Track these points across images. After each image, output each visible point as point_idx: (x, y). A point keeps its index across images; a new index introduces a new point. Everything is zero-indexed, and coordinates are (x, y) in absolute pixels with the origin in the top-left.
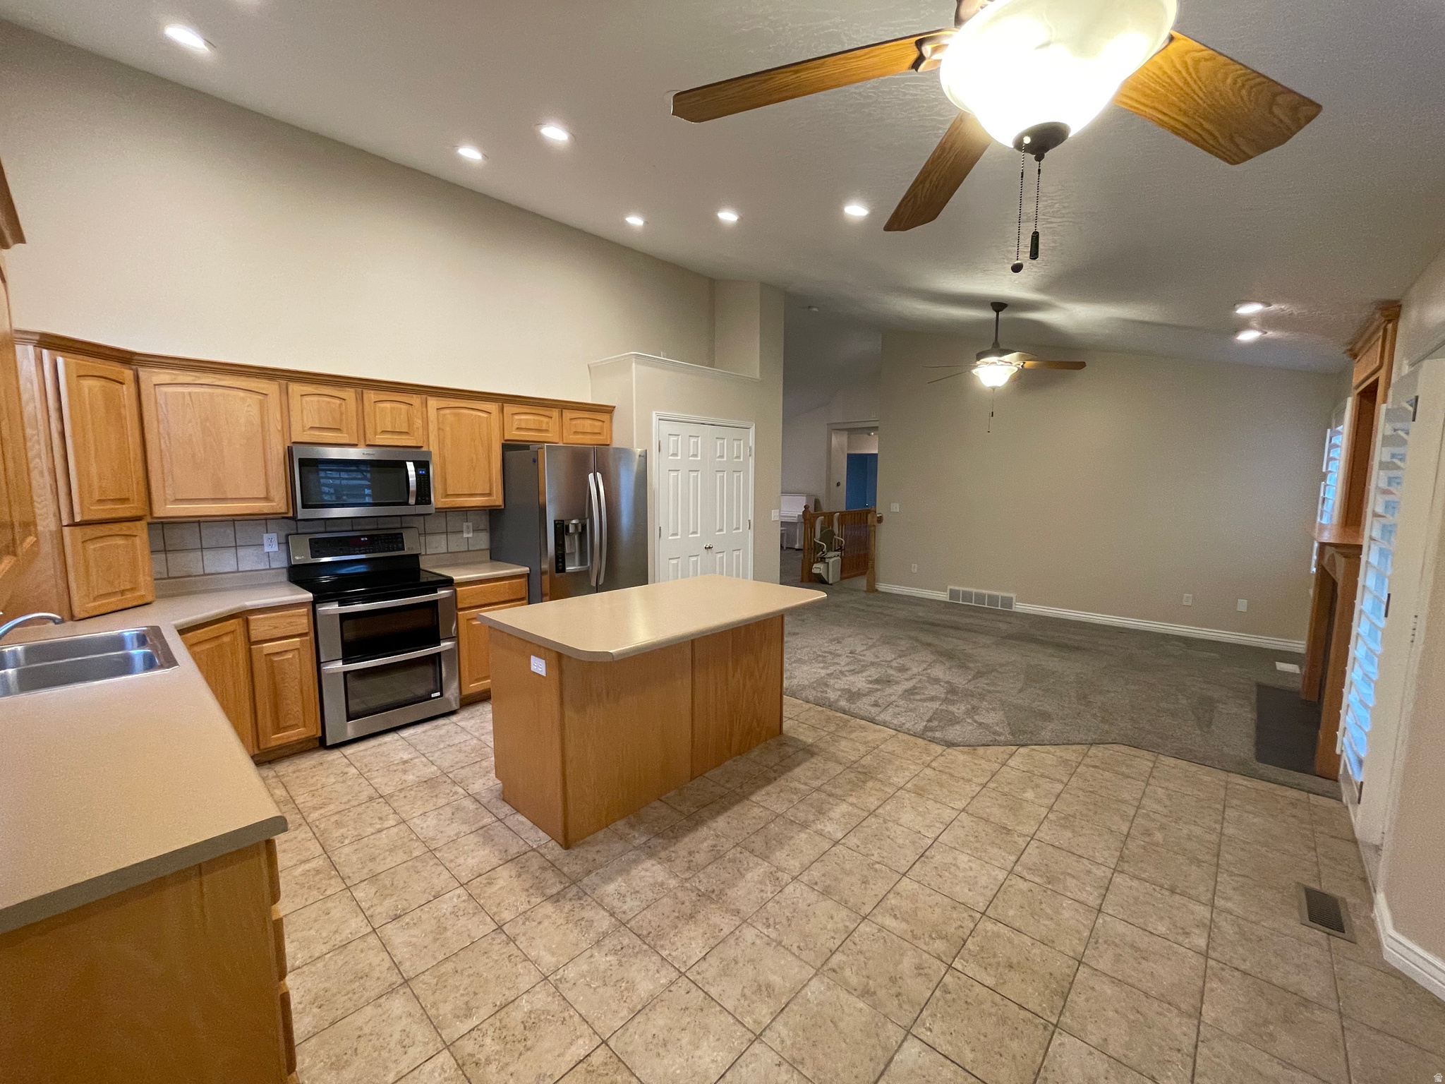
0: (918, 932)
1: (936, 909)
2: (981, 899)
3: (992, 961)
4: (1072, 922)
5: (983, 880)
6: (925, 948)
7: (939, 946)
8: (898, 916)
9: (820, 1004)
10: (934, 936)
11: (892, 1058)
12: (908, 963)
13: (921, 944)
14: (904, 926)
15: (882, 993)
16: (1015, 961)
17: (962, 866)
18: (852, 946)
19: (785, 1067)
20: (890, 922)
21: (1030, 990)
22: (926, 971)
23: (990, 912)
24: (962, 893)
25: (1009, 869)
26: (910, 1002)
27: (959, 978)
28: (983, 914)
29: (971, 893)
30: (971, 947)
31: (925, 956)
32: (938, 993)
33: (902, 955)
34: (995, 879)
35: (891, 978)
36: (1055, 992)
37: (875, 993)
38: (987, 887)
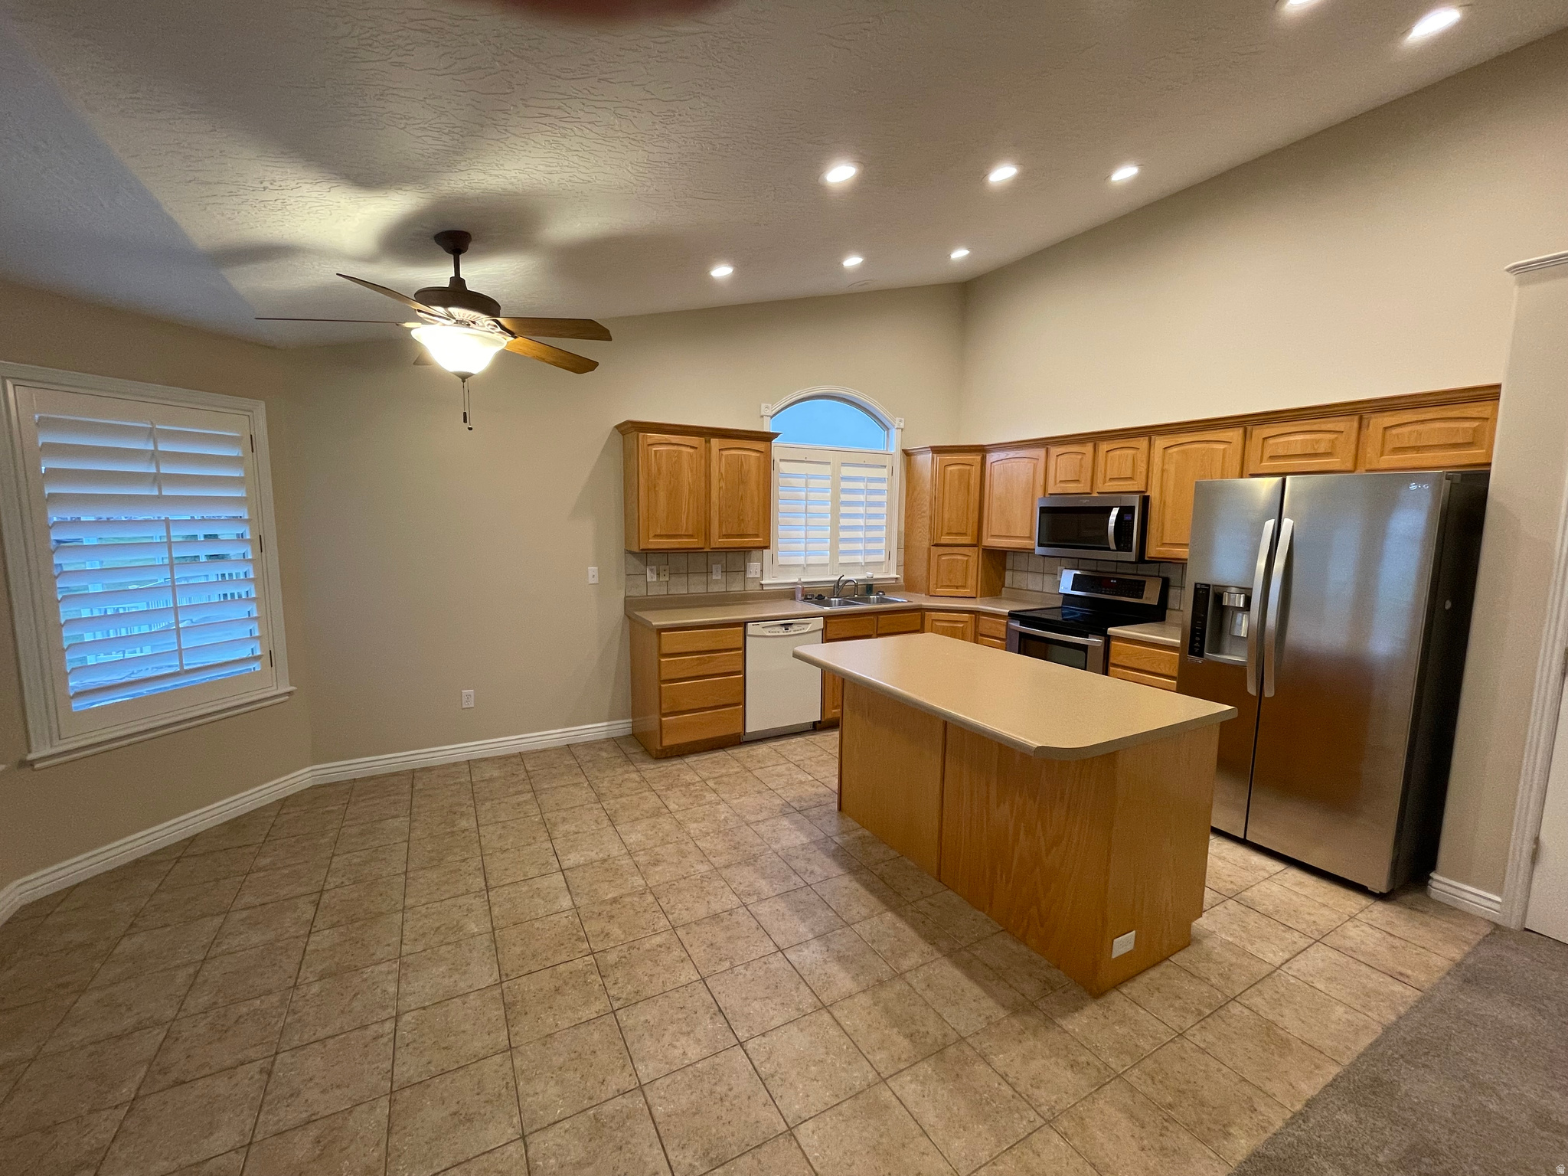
0: (634, 952)
1: (646, 978)
2: (631, 1022)
3: (572, 982)
4: (540, 1088)
5: (648, 1044)
6: (619, 948)
7: (612, 957)
8: (659, 949)
9: (626, 880)
10: (624, 959)
11: (570, 894)
12: (616, 931)
13: (625, 947)
14: (647, 946)
15: (608, 908)
16: (559, 997)
17: (683, 1040)
18: (653, 909)
19: (606, 857)
20: (657, 940)
21: (532, 988)
22: (601, 938)
23: (610, 1019)
24: (648, 1013)
25: (646, 1088)
26: (591, 918)
27: (581, 952)
28: (613, 1012)
29: (642, 1019)
30: (593, 977)
31: (612, 944)
32: (582, 934)
33: (624, 931)
34: (643, 1060)
35: (613, 917)
36: (514, 1004)
37: (611, 904)
38: (639, 1041)
